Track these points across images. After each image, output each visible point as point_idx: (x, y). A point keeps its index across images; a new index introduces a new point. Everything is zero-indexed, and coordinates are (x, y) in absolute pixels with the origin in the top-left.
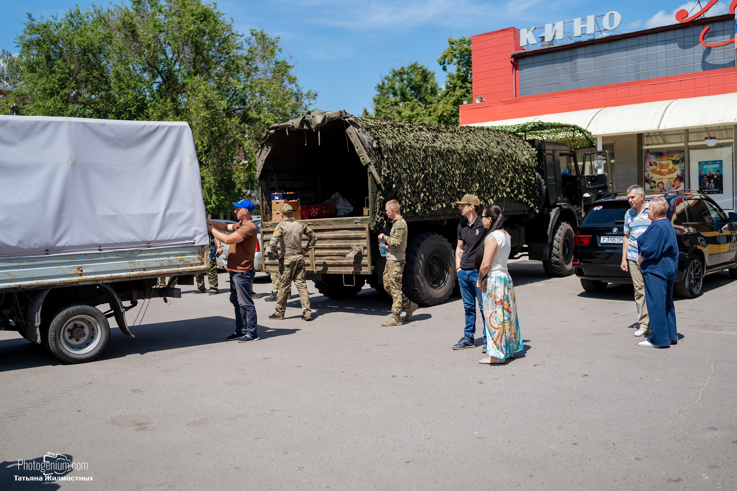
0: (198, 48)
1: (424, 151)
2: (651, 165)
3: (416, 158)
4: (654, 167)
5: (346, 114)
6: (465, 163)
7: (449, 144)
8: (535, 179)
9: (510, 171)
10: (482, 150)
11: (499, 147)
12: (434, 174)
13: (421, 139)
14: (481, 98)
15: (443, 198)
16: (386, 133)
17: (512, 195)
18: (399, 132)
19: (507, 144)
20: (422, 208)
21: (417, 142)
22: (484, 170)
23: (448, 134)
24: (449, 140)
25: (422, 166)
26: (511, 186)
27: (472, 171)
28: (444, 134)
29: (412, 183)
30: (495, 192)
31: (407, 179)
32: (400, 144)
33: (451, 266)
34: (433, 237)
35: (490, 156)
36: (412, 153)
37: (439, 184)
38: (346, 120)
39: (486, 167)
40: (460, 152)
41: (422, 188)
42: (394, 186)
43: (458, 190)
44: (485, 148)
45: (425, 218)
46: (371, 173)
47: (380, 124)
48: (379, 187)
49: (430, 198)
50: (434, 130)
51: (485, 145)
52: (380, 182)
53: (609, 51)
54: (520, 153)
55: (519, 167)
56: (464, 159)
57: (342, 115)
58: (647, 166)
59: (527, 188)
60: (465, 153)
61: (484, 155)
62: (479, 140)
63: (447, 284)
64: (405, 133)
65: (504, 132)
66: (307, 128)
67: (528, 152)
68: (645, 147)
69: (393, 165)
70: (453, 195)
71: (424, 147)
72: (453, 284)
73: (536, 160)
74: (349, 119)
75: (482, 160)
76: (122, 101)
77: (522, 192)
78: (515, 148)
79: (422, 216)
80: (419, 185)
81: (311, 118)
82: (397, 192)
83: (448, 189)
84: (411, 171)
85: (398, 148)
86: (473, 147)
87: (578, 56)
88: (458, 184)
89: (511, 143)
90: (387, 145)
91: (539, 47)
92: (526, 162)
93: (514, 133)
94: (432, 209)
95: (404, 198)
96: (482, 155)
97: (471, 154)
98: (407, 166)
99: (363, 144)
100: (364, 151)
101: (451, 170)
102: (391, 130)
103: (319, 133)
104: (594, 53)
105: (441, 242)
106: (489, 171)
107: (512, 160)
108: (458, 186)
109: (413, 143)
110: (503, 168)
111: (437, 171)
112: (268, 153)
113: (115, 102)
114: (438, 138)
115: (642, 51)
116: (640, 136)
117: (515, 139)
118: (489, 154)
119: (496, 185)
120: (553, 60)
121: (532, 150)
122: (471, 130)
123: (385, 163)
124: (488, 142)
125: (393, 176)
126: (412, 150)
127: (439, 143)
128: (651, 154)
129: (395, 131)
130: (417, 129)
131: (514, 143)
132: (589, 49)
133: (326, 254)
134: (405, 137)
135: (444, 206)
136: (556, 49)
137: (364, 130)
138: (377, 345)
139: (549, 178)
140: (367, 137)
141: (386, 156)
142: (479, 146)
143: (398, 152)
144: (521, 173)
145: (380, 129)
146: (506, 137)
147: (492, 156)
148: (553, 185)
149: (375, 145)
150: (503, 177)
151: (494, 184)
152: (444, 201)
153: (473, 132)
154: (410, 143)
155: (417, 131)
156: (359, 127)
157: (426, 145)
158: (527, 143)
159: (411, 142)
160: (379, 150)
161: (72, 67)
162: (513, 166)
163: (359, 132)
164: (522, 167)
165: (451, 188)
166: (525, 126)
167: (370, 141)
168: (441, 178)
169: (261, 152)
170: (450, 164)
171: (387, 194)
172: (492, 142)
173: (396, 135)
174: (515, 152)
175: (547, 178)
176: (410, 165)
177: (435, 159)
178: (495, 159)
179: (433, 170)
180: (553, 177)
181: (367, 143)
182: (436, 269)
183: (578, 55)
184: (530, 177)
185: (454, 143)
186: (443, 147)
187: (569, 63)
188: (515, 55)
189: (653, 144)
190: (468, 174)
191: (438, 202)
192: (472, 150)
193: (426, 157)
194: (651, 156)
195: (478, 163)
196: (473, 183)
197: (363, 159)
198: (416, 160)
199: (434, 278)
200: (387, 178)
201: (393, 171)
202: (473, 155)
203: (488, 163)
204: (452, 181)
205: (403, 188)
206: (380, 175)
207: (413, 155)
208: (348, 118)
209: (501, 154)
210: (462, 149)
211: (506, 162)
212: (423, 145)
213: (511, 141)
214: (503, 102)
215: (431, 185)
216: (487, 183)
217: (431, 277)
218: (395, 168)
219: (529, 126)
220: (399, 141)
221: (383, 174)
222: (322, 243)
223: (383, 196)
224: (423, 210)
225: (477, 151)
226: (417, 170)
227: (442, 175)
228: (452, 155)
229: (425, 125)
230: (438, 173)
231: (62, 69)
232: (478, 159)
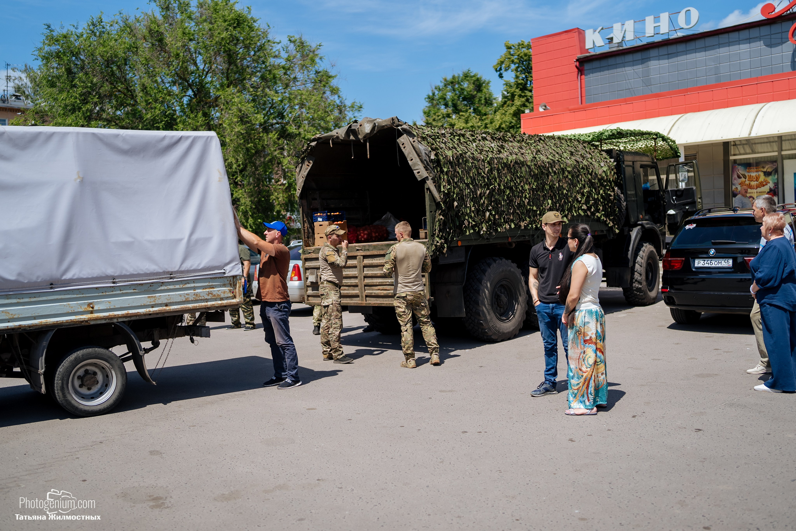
0: (231, 58)
1: (489, 163)
2: (739, 177)
3: (480, 171)
4: (743, 179)
5: (399, 121)
6: (535, 177)
7: (517, 154)
8: (614, 194)
9: (586, 186)
10: (554, 161)
11: (573, 158)
12: (501, 189)
13: (485, 149)
14: (545, 106)
15: (512, 217)
16: (445, 143)
17: (589, 213)
18: (460, 142)
19: (581, 154)
20: (487, 229)
21: (481, 153)
22: (557, 184)
23: (516, 144)
24: (516, 150)
25: (486, 180)
26: (587, 202)
27: (544, 186)
28: (510, 144)
29: (476, 200)
30: (570, 210)
31: (470, 195)
32: (461, 155)
33: (520, 295)
34: (500, 262)
35: (563, 169)
36: (476, 165)
37: (506, 201)
38: (399, 128)
39: (559, 181)
40: (529, 164)
41: (487, 206)
42: (456, 204)
43: (528, 207)
44: (557, 159)
45: (491, 240)
46: (428, 189)
47: (438, 133)
48: (438, 205)
49: (497, 217)
50: (499, 139)
51: (557, 155)
52: (439, 200)
53: (686, 52)
54: (596, 165)
55: (596, 181)
56: (534, 172)
57: (393, 123)
58: (735, 179)
59: (605, 204)
60: (535, 165)
61: (557, 167)
62: (550, 150)
63: (516, 316)
64: (466, 142)
65: (578, 141)
66: (354, 138)
67: (605, 163)
68: (732, 158)
69: (453, 180)
70: (522, 213)
71: (488, 159)
72: (523, 316)
73: (614, 173)
74: (403, 127)
75: (555, 173)
76: (149, 116)
77: (600, 209)
78: (591, 158)
79: (487, 239)
80: (484, 202)
81: (359, 126)
82: (459, 211)
83: (517, 206)
84: (474, 186)
85: (460, 161)
86: (543, 158)
87: (651, 59)
88: (527, 200)
89: (586, 153)
90: (446, 156)
91: (606, 49)
92: (604, 175)
93: (589, 143)
94: (499, 230)
95: (467, 218)
96: (555, 167)
97: (542, 166)
98: (469, 180)
99: (419, 156)
100: (420, 163)
101: (520, 184)
102: (451, 139)
103: (368, 144)
104: (668, 54)
105: (509, 268)
106: (562, 186)
107: (588, 173)
108: (528, 203)
109: (476, 154)
110: (578, 182)
111: (504, 186)
112: (309, 168)
113: (141, 118)
114: (504, 149)
115: (723, 52)
116: (726, 145)
117: (590, 149)
118: (562, 166)
119: (570, 202)
120: (623, 63)
121: (610, 161)
122: (541, 139)
123: (445, 177)
124: (560, 152)
125: (454, 193)
126: (475, 162)
127: (505, 154)
128: (739, 165)
129: (455, 140)
130: (480, 138)
131: (590, 154)
132: (663, 50)
133: (378, 284)
134: (466, 147)
135: (513, 226)
136: (626, 51)
137: (420, 139)
138: (441, 391)
139: (629, 193)
140: (424, 147)
141: (445, 170)
142: (550, 157)
143: (459, 164)
144: (599, 187)
145: (438, 138)
146: (580, 146)
147: (566, 168)
148: (634, 201)
149: (433, 157)
150: (578, 192)
151: (568, 200)
152: (512, 221)
153: (543, 141)
154: (473, 154)
155: (480, 140)
156: (415, 136)
157: (491, 156)
158: (603, 153)
159: (474, 152)
160: (437, 162)
161: (95, 80)
162: (589, 179)
163: (414, 142)
164: (599, 180)
165: (519, 206)
166: (601, 134)
167: (427, 152)
168: (509, 194)
169: (302, 167)
170: (518, 178)
171: (447, 214)
172: (565, 152)
173: (456, 146)
174: (591, 163)
175: (626, 193)
176: (473, 180)
177: (501, 172)
178: (569, 172)
179: (499, 185)
180: (633, 192)
181: (424, 154)
182: (504, 298)
183: (650, 57)
184: (609, 192)
185: (522, 154)
186: (510, 158)
187: (640, 66)
188: (581, 59)
189: (740, 154)
190: (539, 189)
191: (506, 222)
192: (543, 162)
193: (491, 171)
194: (739, 167)
195: (550, 177)
196: (544, 199)
197: (419, 172)
198: (479, 174)
199: (502, 310)
200: (447, 195)
201: (453, 186)
202: (544, 167)
203: (561, 176)
204: (521, 197)
205: (466, 206)
206: (439, 191)
207: (476, 167)
208: (401, 125)
209: (575, 166)
210: (532, 160)
211: (581, 175)
212: (487, 156)
213: (586, 151)
214: (570, 110)
215: (497, 202)
216: (560, 199)
217: (498, 308)
218: (456, 183)
219: (606, 134)
220: (461, 152)
221: (442, 189)
222: (373, 271)
223: (443, 216)
224: (489, 231)
225: (548, 162)
226: (481, 185)
227: (510, 190)
228: (521, 168)
229: (489, 134)
230: (505, 188)
231: (84, 82)
232: (549, 172)
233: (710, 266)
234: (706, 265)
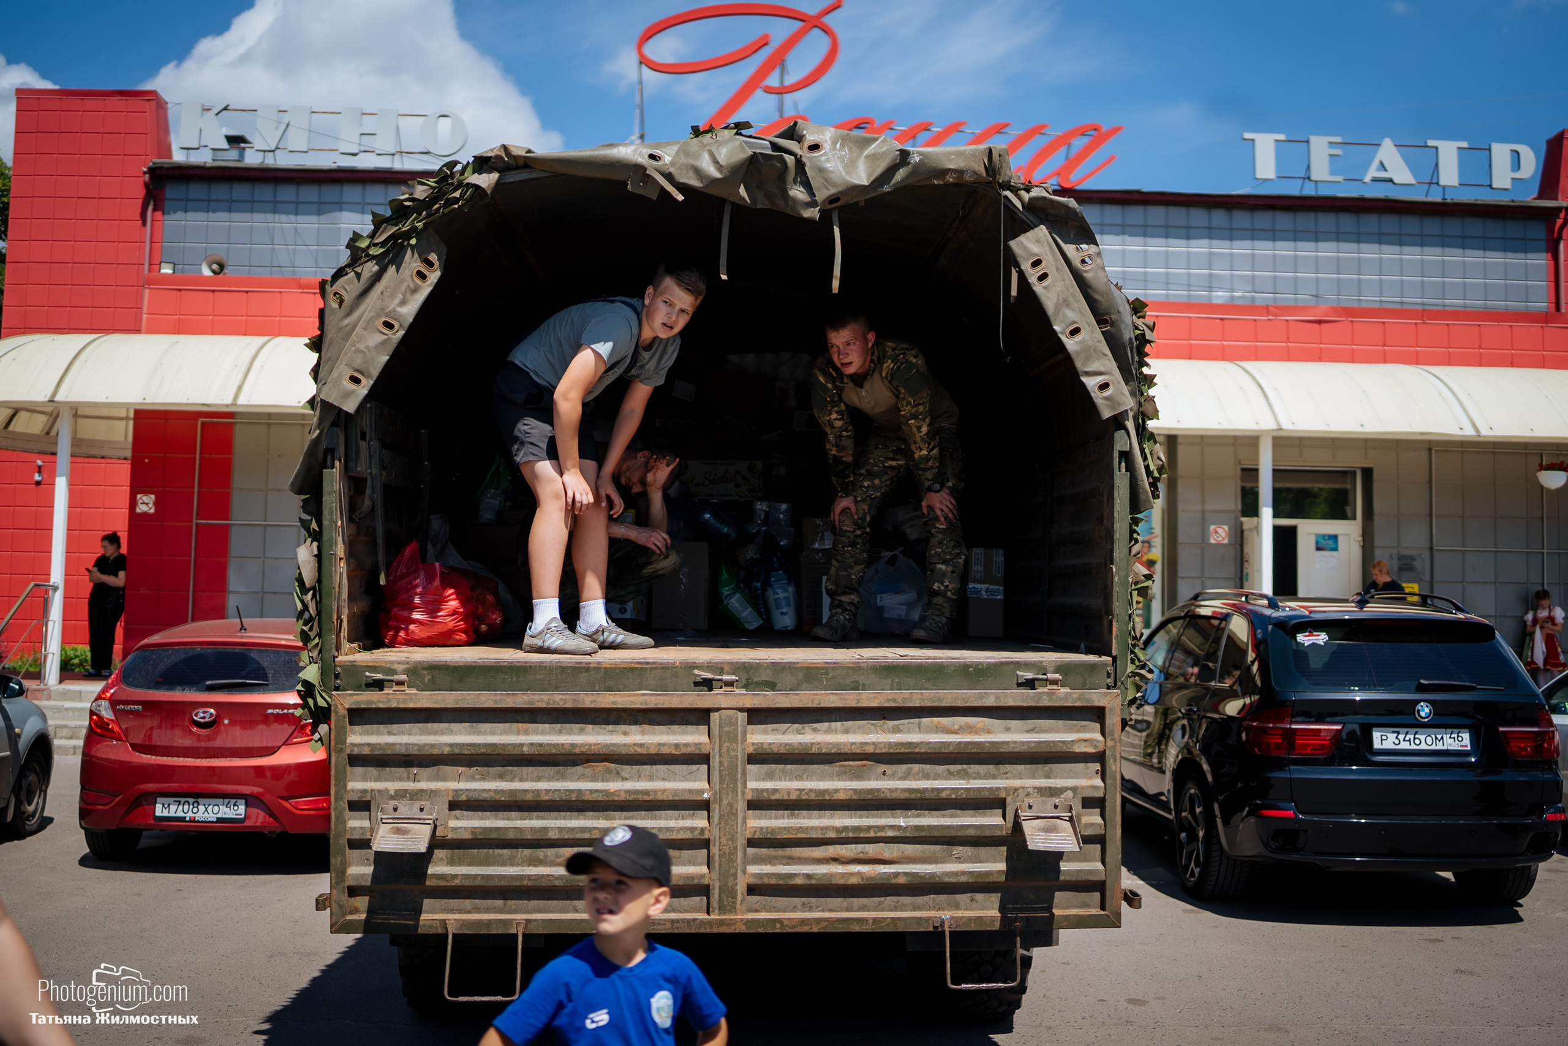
38: (1014, 196)
46: (1126, 455)
57: (995, 171)
66: (745, 197)
81: (803, 150)
99: (1101, 321)
100: (1107, 350)
120: (270, 202)
136: (284, 174)
197: (1104, 387)
208: (1022, 189)
222: (799, 778)
233: (1413, 747)
234: (1404, 746)
